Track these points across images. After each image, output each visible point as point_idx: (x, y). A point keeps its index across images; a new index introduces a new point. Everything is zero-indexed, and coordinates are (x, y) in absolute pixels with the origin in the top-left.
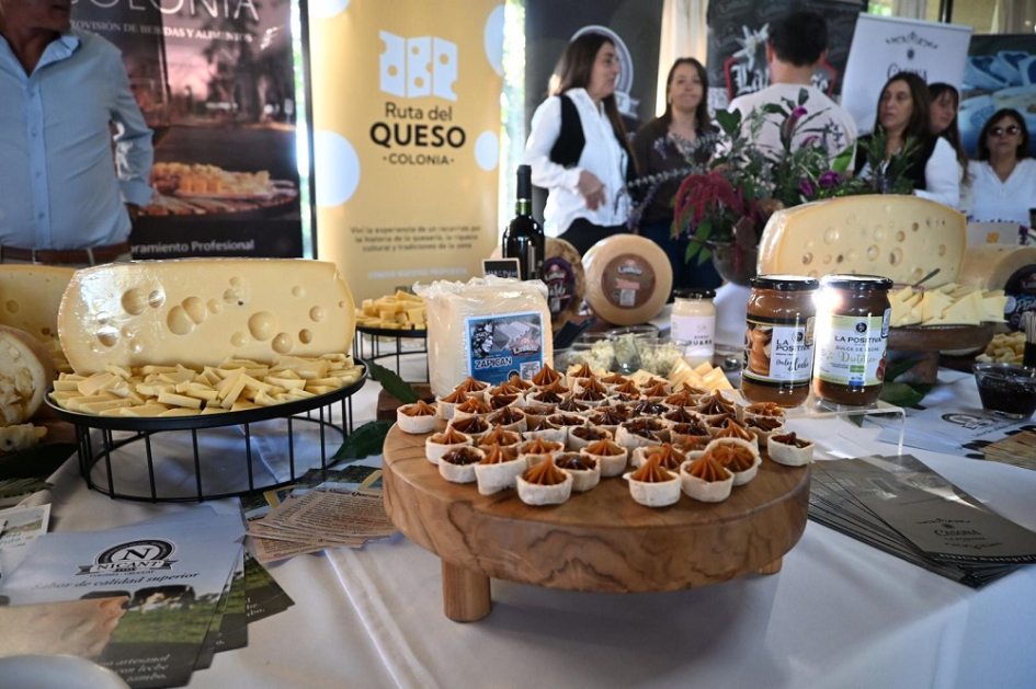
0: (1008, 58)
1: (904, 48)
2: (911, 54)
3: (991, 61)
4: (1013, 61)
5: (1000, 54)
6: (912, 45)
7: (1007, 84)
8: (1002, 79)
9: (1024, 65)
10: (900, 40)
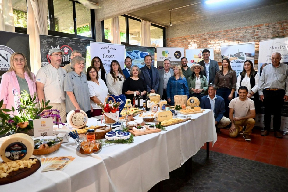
0: (135, 52)
1: (107, 50)
2: (109, 51)
3: (131, 52)
4: (136, 52)
5: (133, 51)
6: (109, 49)
7: (136, 58)
8: (135, 57)
9: (139, 53)
10: (105, 48)
